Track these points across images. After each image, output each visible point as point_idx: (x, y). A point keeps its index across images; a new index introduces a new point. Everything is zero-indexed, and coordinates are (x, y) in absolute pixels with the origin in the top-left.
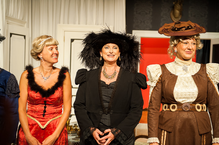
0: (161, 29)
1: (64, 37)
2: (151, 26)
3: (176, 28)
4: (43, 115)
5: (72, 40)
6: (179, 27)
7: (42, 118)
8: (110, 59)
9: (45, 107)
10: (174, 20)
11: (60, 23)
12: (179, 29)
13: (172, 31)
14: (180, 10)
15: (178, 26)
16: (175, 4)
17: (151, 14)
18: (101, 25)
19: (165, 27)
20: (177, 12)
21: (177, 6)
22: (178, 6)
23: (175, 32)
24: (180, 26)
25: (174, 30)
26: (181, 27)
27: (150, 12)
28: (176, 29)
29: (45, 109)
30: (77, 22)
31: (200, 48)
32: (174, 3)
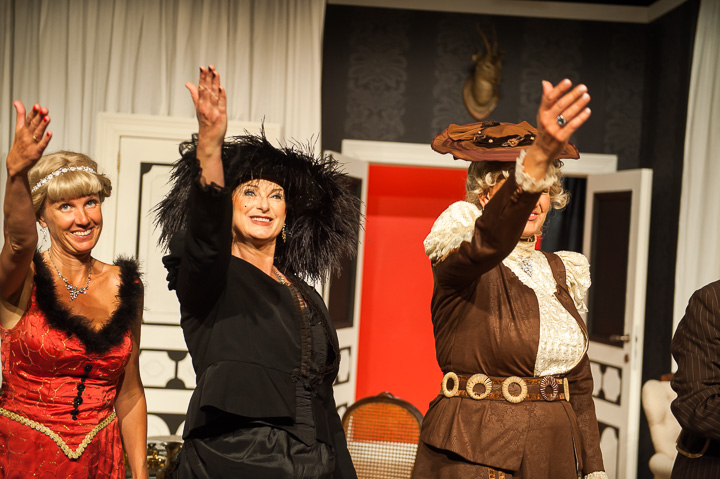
0: (439, 140)
1: (119, 156)
2: (401, 130)
3: (488, 138)
4: (72, 413)
5: (146, 167)
6: (498, 136)
7: (68, 425)
8: (259, 231)
9: (81, 388)
10: (476, 111)
11: (105, 110)
12: (499, 142)
13: (475, 148)
14: (494, 82)
15: (493, 133)
16: (479, 59)
17: (403, 88)
18: (241, 119)
19: (451, 136)
20: (485, 86)
21: (485, 68)
22: (488, 67)
23: (488, 150)
24: (501, 131)
25: (482, 142)
26: (504, 135)
27: (398, 82)
28: (491, 141)
29: (80, 394)
30: (163, 108)
31: (558, 204)
32: (474, 58)
